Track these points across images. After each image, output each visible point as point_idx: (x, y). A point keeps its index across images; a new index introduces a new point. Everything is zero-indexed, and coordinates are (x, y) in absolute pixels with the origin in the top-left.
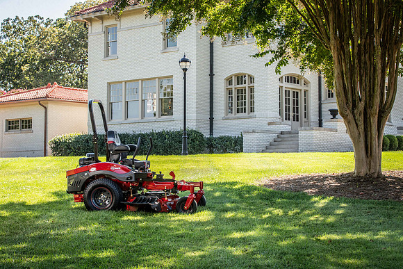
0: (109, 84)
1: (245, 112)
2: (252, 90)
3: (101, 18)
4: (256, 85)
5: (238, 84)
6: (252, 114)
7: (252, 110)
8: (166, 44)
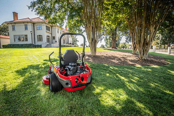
0: (14, 35)
2: (42, 38)
3: (11, 23)
6: (42, 41)
8: (25, 29)
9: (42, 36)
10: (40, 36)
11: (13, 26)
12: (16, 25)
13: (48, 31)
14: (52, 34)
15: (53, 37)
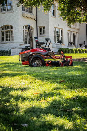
1: (9, 40)
2: (12, 32)
4: (14, 30)
5: (6, 29)
6: (12, 41)
7: (12, 40)
9: (12, 27)
10: (7, 27)
13: (27, 14)
14: (37, 21)
15: (41, 28)
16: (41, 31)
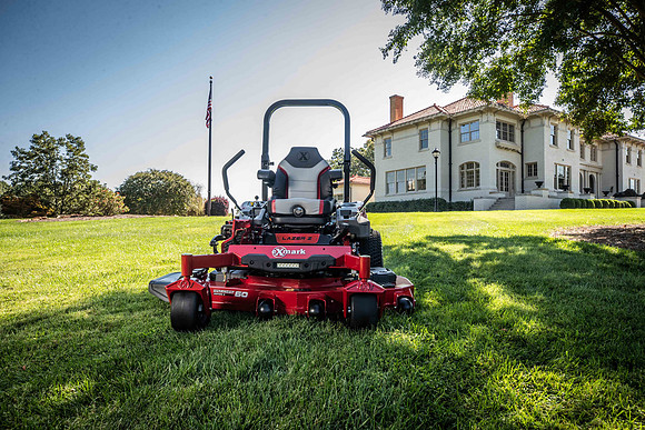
0: (386, 173)
1: (473, 186)
2: (478, 172)
4: (480, 169)
5: (468, 168)
6: (478, 187)
8: (421, 147)
9: (478, 165)
10: (470, 165)
11: (385, 142)
12: (396, 135)
14: (522, 154)
15: (529, 166)
16: (530, 171)
